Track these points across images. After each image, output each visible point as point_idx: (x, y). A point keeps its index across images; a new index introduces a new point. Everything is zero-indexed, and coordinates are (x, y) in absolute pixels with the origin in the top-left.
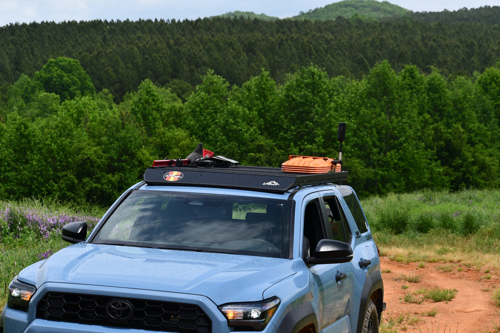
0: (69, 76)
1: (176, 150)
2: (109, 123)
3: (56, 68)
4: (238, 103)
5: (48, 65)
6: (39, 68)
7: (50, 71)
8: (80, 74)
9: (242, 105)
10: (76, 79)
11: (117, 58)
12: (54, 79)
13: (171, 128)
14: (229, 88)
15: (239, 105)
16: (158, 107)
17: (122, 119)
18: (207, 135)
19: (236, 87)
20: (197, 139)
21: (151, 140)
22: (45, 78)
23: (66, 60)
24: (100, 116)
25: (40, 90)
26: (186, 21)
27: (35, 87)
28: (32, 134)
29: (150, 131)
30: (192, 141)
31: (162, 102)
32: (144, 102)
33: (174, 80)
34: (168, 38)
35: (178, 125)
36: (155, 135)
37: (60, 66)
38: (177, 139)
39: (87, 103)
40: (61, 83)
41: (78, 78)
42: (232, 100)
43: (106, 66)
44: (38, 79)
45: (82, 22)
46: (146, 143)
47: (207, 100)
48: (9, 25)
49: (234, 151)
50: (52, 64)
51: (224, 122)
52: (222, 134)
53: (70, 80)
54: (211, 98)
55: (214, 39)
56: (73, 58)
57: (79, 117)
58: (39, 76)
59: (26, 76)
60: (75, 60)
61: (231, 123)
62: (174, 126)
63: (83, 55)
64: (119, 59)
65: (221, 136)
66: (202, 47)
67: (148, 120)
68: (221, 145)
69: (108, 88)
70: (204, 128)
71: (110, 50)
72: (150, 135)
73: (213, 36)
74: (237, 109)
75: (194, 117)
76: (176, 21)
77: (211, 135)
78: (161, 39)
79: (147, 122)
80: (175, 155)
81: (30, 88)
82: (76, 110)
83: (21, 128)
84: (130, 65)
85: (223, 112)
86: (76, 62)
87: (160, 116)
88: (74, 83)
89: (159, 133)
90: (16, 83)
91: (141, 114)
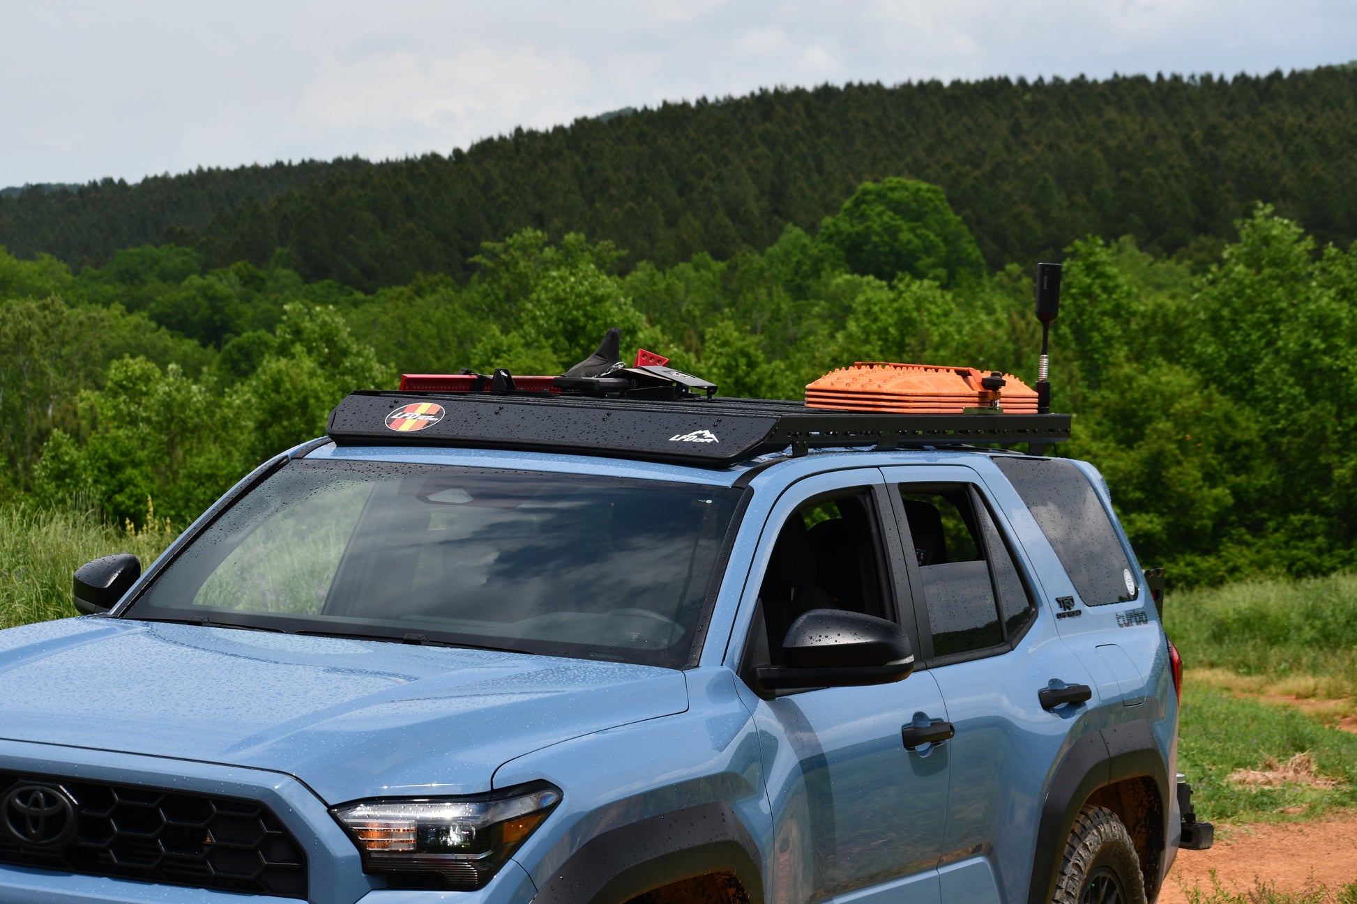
0: (913, 230)
1: (1164, 425)
2: (980, 351)
3: (880, 208)
4: (1337, 294)
5: (857, 198)
6: (831, 209)
7: (863, 217)
8: (947, 223)
9: (1349, 301)
10: (932, 236)
11: (1046, 180)
12: (875, 239)
13: (1155, 364)
14: (1316, 255)
15: (1341, 300)
16: (1118, 306)
17: (1016, 342)
18: (1252, 382)
19: (1331, 250)
20: (1223, 393)
21: (1095, 397)
22: (849, 235)
23: (908, 185)
24: (960, 332)
25: (834, 267)
26: (1242, 79)
27: (821, 260)
28: (768, 382)
29: (1094, 374)
30: (1209, 400)
31: (1129, 294)
32: (1079, 294)
33: (1202, 238)
34: (1189, 124)
35: (1172, 357)
36: (1108, 383)
37: (891, 201)
38: (1167, 394)
39: (926, 299)
40: (892, 247)
41: (938, 235)
42: (1321, 286)
43: (1015, 203)
44: (830, 238)
45: (956, 84)
46: (1081, 406)
47: (1251, 286)
48: (757, 92)
49: (1324, 428)
50: (870, 198)
51: (1297, 348)
52: (1291, 380)
53: (916, 242)
54: (1263, 281)
55: (1311, 125)
56: (927, 179)
57: (903, 336)
58: (833, 229)
59: (798, 231)
60: (933, 187)
61: (1316, 351)
62: (1160, 360)
63: (953, 172)
64: (1051, 181)
65: (1291, 386)
66: (1279, 149)
67: (1090, 342)
68: (1290, 412)
69: (1019, 260)
70: (1241, 364)
71: (1028, 157)
72: (1095, 385)
73: (1310, 118)
74: (1333, 310)
75: (1215, 333)
76: (1216, 78)
77: (1262, 384)
78: (1170, 127)
79: (1088, 348)
80: (1159, 438)
81: (808, 262)
82: (896, 316)
83: (737, 366)
84: (1081, 199)
85: (1297, 318)
86: (935, 192)
87: (1124, 331)
88: (929, 249)
89: (1117, 378)
90: (770, 250)
91: (1070, 326)
